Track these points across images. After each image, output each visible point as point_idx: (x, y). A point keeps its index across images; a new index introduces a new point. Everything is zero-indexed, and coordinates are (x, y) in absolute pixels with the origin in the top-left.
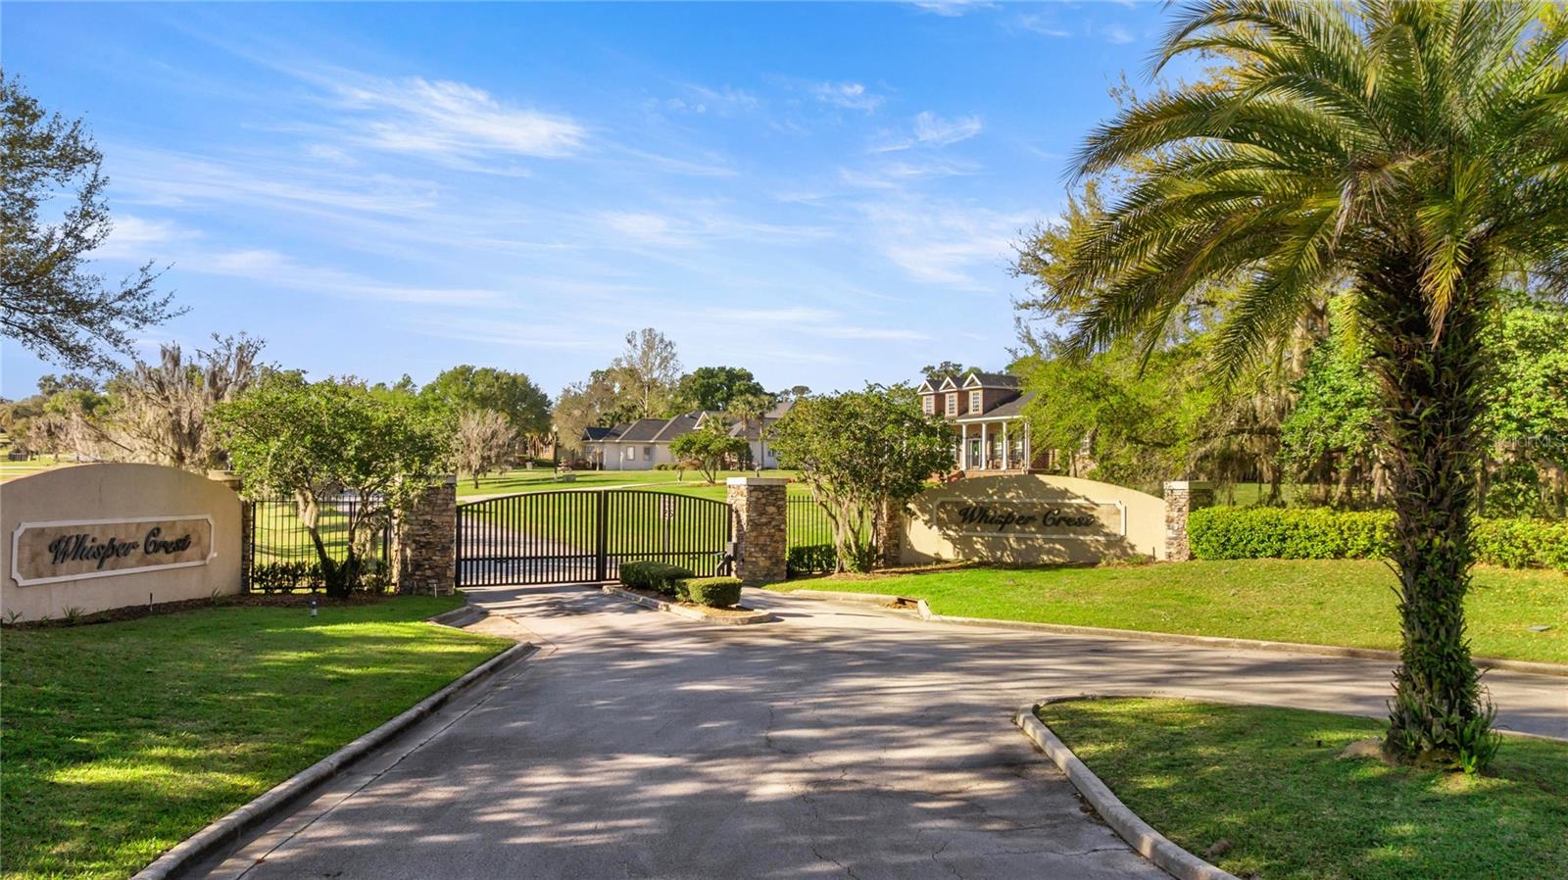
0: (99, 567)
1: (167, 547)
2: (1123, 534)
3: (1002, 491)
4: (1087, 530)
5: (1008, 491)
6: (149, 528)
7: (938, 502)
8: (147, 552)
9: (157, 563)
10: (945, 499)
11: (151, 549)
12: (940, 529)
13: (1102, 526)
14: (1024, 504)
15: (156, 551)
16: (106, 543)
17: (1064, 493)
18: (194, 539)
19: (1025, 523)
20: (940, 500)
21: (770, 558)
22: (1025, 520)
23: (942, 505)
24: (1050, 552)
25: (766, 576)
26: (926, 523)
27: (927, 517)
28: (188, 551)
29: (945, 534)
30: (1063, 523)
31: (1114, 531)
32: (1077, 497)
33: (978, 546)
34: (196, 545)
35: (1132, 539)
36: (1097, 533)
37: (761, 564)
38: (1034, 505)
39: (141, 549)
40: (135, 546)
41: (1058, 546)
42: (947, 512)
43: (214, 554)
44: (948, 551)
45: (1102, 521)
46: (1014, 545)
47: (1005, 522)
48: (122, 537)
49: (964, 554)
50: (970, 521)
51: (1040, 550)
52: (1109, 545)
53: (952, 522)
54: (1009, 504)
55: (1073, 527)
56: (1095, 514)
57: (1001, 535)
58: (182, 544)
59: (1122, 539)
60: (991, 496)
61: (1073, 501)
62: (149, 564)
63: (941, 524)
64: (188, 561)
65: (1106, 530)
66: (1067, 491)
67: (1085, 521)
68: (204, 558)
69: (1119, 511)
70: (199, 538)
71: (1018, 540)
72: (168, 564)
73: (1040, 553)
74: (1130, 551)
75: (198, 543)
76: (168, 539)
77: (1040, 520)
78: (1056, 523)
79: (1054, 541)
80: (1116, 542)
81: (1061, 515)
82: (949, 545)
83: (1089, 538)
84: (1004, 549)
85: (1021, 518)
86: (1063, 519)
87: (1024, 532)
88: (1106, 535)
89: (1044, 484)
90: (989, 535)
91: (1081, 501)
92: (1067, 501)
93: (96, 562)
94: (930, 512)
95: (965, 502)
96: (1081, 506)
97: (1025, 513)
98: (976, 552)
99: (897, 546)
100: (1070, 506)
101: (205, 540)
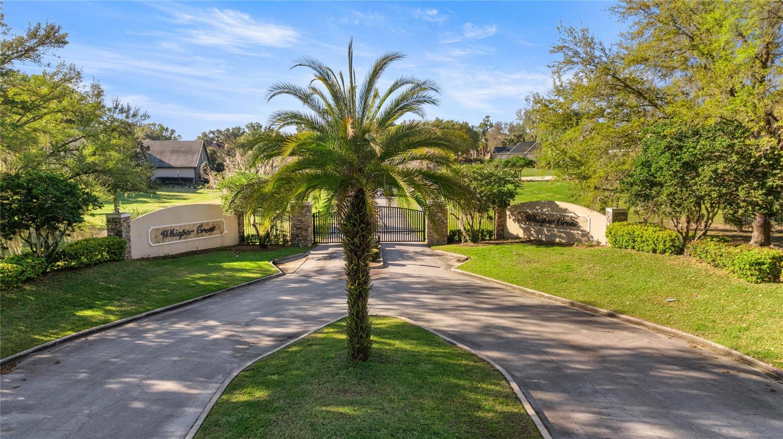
0: (180, 239)
1: (206, 231)
2: (588, 231)
3: (542, 208)
4: (575, 228)
5: (544, 208)
6: (198, 225)
7: (518, 212)
8: (198, 233)
9: (202, 236)
10: (521, 210)
11: (199, 232)
12: (519, 223)
13: (580, 226)
14: (550, 214)
15: (202, 232)
16: (182, 231)
17: (565, 210)
18: (217, 227)
19: (550, 223)
20: (519, 210)
21: (440, 235)
22: (550, 222)
23: (519, 213)
24: (560, 237)
25: (437, 242)
26: (514, 220)
27: (514, 218)
28: (215, 231)
29: (520, 226)
30: (565, 224)
31: (585, 229)
32: (571, 212)
33: (532, 232)
34: (218, 229)
35: (592, 234)
36: (578, 230)
37: (436, 237)
38: (554, 215)
39: (196, 232)
40: (193, 231)
41: (563, 234)
42: (521, 216)
43: (226, 232)
44: (521, 233)
45: (580, 224)
46: (546, 233)
47: (543, 222)
48: (187, 229)
49: (527, 235)
50: (530, 221)
51: (556, 236)
52: (583, 236)
53: (523, 220)
54: (544, 214)
55: (569, 227)
56: (577, 220)
57: (541, 228)
58: (212, 230)
59: (588, 233)
60: (537, 210)
61: (569, 214)
62: (199, 237)
63: (519, 221)
64: (216, 235)
65: (582, 229)
66: (567, 209)
67: (573, 224)
68: (222, 233)
69: (587, 221)
70: (219, 227)
71: (547, 230)
72: (207, 236)
73: (556, 237)
74: (591, 239)
75: (219, 228)
76: (206, 228)
77: (556, 222)
78: (562, 224)
79: (562, 232)
80: (585, 234)
81: (565, 221)
82: (522, 231)
83: (575, 232)
84: (542, 235)
85: (549, 221)
86: (565, 222)
87: (550, 227)
88: (582, 231)
89: (557, 206)
90: (537, 228)
91: (572, 215)
92: (567, 214)
93: (179, 237)
94: (515, 216)
95: (528, 212)
96: (572, 217)
97: (550, 218)
98: (532, 235)
99: (503, 230)
100: (568, 216)
101: (222, 228)
